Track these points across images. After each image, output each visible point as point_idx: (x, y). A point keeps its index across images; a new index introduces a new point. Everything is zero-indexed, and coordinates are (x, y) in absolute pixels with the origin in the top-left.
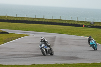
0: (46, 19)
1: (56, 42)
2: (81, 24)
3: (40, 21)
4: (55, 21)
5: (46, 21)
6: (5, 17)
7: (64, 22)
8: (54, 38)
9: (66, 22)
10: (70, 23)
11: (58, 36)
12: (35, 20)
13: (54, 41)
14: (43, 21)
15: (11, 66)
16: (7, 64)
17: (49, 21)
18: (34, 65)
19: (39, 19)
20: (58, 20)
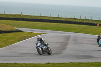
0: (60, 18)
1: (70, 41)
2: (96, 23)
4: (69, 20)
5: (61, 20)
6: (20, 15)
7: (79, 21)
8: (69, 37)
9: (81, 21)
10: (85, 22)
11: (72, 34)
12: (49, 19)
13: (68, 40)
14: (58, 19)
15: (26, 64)
16: (21, 62)
17: (63, 20)
18: (49, 63)
19: (54, 18)
20: (73, 18)
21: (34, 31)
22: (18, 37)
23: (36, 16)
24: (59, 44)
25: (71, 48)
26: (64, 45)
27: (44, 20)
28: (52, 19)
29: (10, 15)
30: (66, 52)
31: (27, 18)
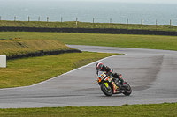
0: (145, 26)
1: (164, 65)
3: (135, 28)
4: (161, 29)
5: (146, 28)
6: (74, 23)
8: (161, 59)
11: (167, 54)
12: (126, 27)
13: (160, 64)
15: (87, 108)
16: (78, 105)
17: (150, 28)
18: (127, 105)
19: (134, 25)
20: (167, 26)
21: (100, 50)
22: (72, 61)
23: (102, 24)
24: (144, 71)
25: (165, 77)
26: (153, 73)
27: (116, 30)
28: (130, 28)
29: (57, 23)
30: (157, 85)
31: (87, 27)
